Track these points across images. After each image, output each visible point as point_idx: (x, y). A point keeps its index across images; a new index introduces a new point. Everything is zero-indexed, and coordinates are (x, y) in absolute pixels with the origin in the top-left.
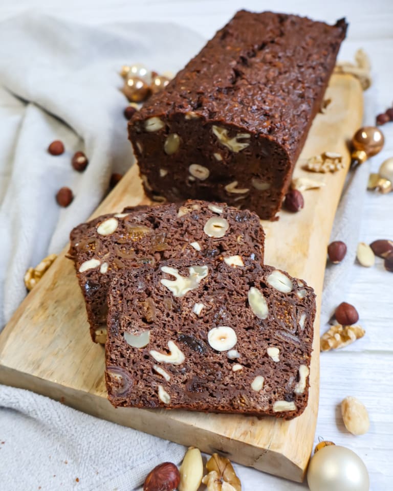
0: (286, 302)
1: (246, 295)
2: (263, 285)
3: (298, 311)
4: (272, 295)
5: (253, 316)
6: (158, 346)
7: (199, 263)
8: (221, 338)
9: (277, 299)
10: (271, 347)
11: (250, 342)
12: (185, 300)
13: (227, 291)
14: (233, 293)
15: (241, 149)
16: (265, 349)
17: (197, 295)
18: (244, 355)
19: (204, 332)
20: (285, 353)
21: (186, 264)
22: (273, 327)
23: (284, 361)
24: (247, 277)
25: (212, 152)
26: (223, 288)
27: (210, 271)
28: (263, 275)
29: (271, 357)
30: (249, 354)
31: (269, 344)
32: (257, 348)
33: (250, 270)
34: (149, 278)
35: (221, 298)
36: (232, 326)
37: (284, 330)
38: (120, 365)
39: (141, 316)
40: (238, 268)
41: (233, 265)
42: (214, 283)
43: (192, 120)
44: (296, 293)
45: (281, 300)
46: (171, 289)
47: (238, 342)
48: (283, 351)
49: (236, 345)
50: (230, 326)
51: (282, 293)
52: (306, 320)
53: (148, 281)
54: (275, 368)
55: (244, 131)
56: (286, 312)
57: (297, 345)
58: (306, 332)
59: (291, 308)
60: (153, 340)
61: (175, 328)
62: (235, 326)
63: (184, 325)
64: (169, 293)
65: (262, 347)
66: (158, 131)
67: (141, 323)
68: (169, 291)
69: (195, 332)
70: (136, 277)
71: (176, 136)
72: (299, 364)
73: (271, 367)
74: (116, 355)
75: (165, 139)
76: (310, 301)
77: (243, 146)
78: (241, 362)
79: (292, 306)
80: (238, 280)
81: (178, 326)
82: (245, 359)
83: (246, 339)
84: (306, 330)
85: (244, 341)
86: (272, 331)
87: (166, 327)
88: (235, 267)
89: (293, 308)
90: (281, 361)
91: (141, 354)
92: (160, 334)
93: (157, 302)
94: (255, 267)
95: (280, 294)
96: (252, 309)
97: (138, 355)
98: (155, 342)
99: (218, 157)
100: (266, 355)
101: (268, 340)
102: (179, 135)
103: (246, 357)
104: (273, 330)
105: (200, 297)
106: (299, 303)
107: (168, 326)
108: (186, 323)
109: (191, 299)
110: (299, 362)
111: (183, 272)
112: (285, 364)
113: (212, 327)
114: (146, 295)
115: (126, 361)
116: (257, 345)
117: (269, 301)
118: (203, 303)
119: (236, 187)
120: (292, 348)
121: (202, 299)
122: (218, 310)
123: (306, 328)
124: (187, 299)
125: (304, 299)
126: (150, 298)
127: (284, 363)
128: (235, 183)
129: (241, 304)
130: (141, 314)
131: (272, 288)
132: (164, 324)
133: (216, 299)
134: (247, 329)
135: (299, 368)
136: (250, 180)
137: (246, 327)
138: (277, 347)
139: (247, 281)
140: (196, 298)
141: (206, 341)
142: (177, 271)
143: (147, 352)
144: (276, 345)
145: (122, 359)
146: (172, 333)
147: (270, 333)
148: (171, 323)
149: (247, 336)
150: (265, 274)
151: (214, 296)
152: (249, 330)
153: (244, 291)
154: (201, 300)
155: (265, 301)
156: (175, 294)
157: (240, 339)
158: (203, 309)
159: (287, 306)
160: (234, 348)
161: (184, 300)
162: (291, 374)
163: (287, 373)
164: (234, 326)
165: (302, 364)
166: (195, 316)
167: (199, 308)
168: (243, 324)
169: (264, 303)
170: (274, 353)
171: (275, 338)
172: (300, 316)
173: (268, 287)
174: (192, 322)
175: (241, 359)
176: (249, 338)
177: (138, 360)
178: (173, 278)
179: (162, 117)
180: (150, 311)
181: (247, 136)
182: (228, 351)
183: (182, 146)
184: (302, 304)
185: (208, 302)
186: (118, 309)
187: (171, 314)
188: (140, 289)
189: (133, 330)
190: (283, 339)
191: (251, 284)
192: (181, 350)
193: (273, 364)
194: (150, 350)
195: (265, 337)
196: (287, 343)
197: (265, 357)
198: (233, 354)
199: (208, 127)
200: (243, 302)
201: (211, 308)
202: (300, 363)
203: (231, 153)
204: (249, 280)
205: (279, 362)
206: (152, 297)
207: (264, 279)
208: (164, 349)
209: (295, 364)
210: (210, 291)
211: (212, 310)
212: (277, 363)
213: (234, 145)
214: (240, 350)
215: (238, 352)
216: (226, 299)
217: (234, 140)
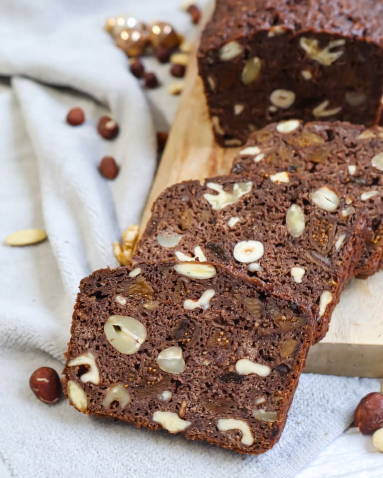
0: (327, 220)
1: (285, 212)
2: (306, 202)
3: (338, 231)
4: (313, 212)
5: (286, 233)
6: (185, 249)
7: (245, 180)
8: (247, 251)
9: (317, 217)
10: (297, 266)
11: (276, 259)
12: (222, 213)
13: (267, 208)
14: (272, 209)
15: (333, 60)
16: (289, 268)
17: (235, 209)
18: (265, 270)
19: (233, 244)
20: (310, 275)
21: (232, 181)
22: (305, 246)
23: (306, 283)
24: (290, 194)
25: (299, 71)
26: (263, 204)
27: (253, 187)
28: (308, 191)
29: (293, 277)
30: (271, 271)
31: (295, 263)
32: (282, 266)
33: (295, 187)
34: (194, 192)
35: (258, 213)
36: (263, 241)
37: (315, 250)
38: (145, 257)
39: (178, 223)
40: (282, 184)
41: (277, 182)
42: (254, 198)
43: (277, 37)
44: (341, 210)
45: (321, 218)
46: (211, 203)
47: (263, 256)
48: (308, 273)
49: (261, 259)
50: (260, 241)
51: (325, 210)
52: (344, 240)
53: (193, 195)
54: (295, 289)
55: (337, 37)
56: (324, 230)
57: (326, 268)
58: (340, 254)
59: (330, 227)
60: (181, 243)
61: (206, 236)
62: (266, 241)
63: (215, 235)
64: (208, 206)
65: (287, 265)
66: (235, 58)
67: (176, 228)
68: (208, 205)
69: (224, 243)
70: (182, 190)
71: (256, 60)
72: (322, 289)
73: (291, 288)
74: (144, 250)
75: (243, 65)
76: (354, 219)
77: (336, 55)
78: (260, 276)
79: (331, 225)
80: (280, 197)
81: (209, 235)
82: (265, 273)
83: (273, 256)
84: (341, 251)
85: (270, 257)
86: (302, 250)
87: (198, 235)
88: (279, 183)
89: (333, 227)
90: (303, 282)
91: (166, 252)
92: (190, 240)
93: (196, 213)
94: (300, 183)
95: (322, 211)
96: (287, 226)
97: (163, 252)
98: (183, 245)
99: (307, 75)
100: (289, 274)
101: (296, 259)
102: (260, 57)
103: (267, 272)
104: (304, 249)
105: (238, 211)
106: (341, 222)
107: (200, 234)
108: (217, 234)
109: (228, 213)
110: (323, 287)
111: (227, 188)
112: (307, 287)
113: (241, 240)
114: (187, 206)
115: (152, 255)
116: (283, 263)
117: (308, 219)
118: (239, 217)
119: (327, 109)
120: (319, 270)
121: (240, 213)
122: (252, 225)
123: (342, 249)
124: (224, 212)
125: (348, 217)
126: (190, 210)
127: (305, 285)
128: (325, 104)
129: (277, 221)
130: (178, 221)
131: (314, 206)
132: (197, 233)
133: (253, 214)
134: (277, 246)
135: (321, 293)
136: (343, 96)
137: (277, 243)
138: (303, 267)
139: (290, 197)
140: (234, 212)
141: (231, 252)
142: (221, 187)
143: (173, 251)
144: (303, 265)
145: (148, 254)
146: (202, 240)
147: (300, 252)
148: (204, 232)
149: (274, 252)
150: (310, 191)
151: (251, 211)
152: (278, 247)
153: (284, 207)
154: (238, 215)
155: (303, 219)
156: (214, 207)
157: (267, 254)
158: (238, 223)
159: (326, 225)
160: (258, 261)
161: (220, 213)
162: (310, 299)
163: (306, 297)
164: (264, 241)
165: (326, 290)
166: (228, 228)
167: (233, 222)
168: (274, 240)
169: (302, 221)
170: (298, 273)
171: (304, 258)
172: (339, 236)
173: (310, 205)
174: (224, 233)
175: (261, 273)
176: (276, 254)
177: (162, 256)
178: (216, 193)
179: (240, 40)
180: (188, 220)
181: (341, 42)
182: (250, 263)
183: (264, 71)
184: (345, 223)
185: (244, 217)
186: (159, 215)
187: (206, 224)
188: (183, 201)
189: (167, 233)
190: (312, 260)
191: (293, 201)
192: (205, 255)
193: (294, 285)
194: (176, 251)
195: (294, 255)
196: (314, 264)
197: (287, 276)
198: (255, 267)
199: (295, 41)
200: (281, 218)
201: (246, 222)
202: (324, 289)
203: (321, 67)
204: (292, 196)
205: (301, 283)
206: (193, 209)
207: (308, 196)
208: (189, 252)
209: (317, 288)
210: (249, 206)
211: (247, 224)
212: (298, 284)
213: (326, 57)
214: (262, 265)
215: (261, 266)
216: (263, 216)
217: (326, 50)
